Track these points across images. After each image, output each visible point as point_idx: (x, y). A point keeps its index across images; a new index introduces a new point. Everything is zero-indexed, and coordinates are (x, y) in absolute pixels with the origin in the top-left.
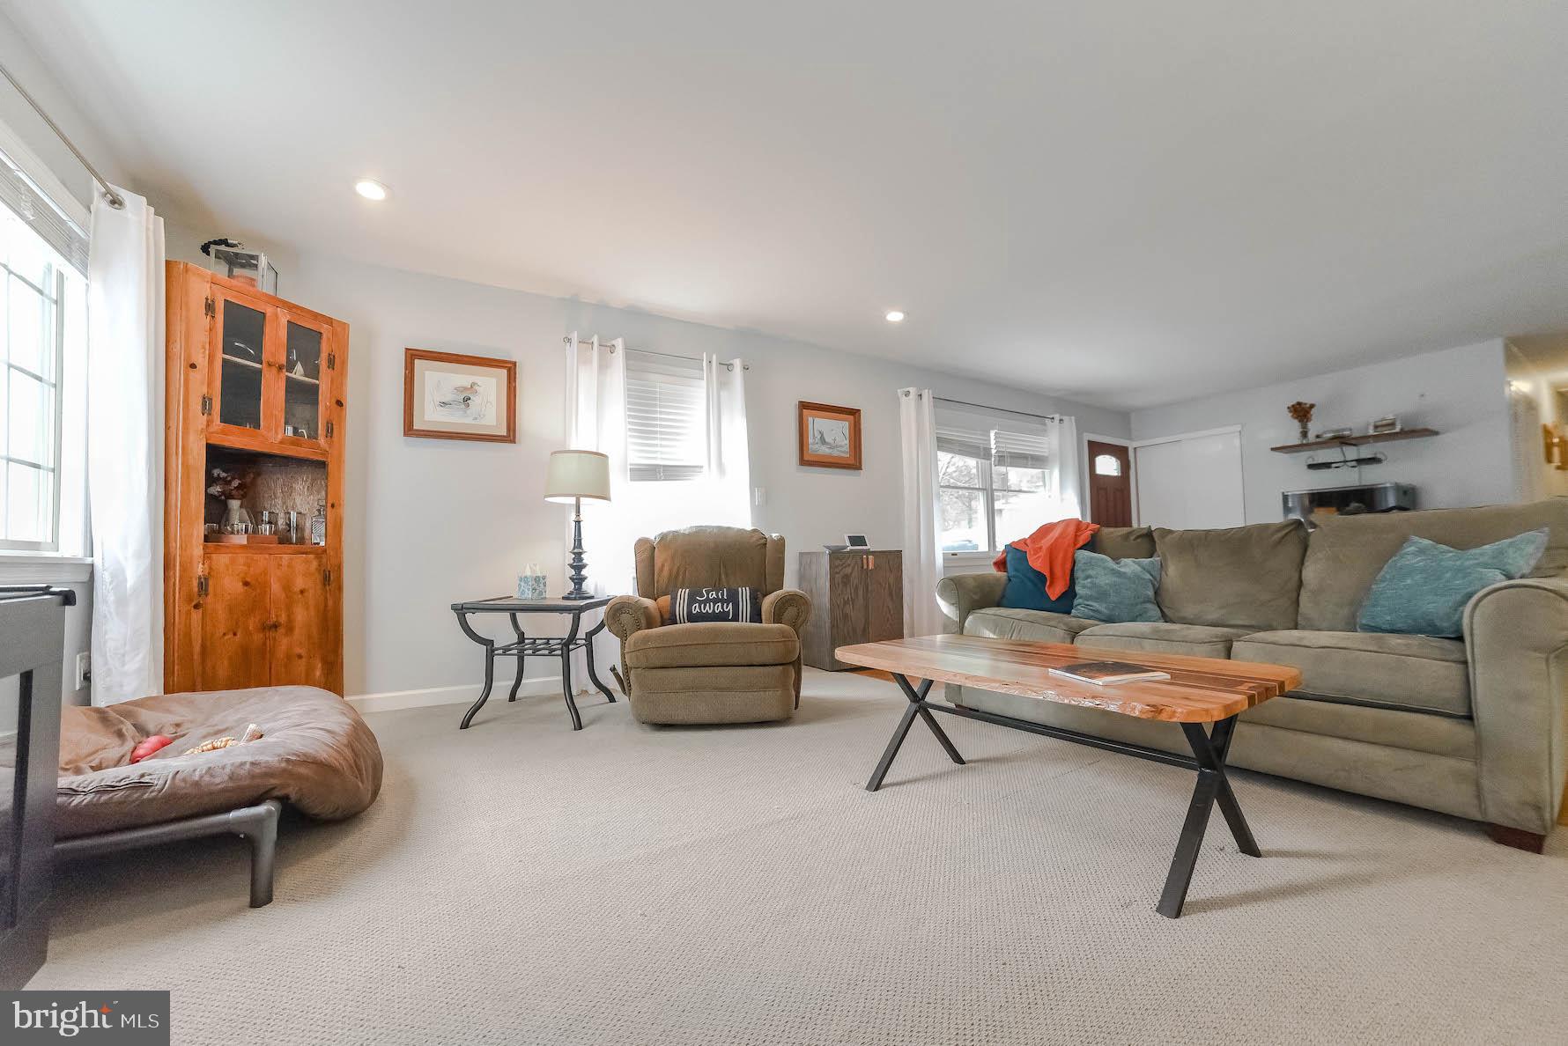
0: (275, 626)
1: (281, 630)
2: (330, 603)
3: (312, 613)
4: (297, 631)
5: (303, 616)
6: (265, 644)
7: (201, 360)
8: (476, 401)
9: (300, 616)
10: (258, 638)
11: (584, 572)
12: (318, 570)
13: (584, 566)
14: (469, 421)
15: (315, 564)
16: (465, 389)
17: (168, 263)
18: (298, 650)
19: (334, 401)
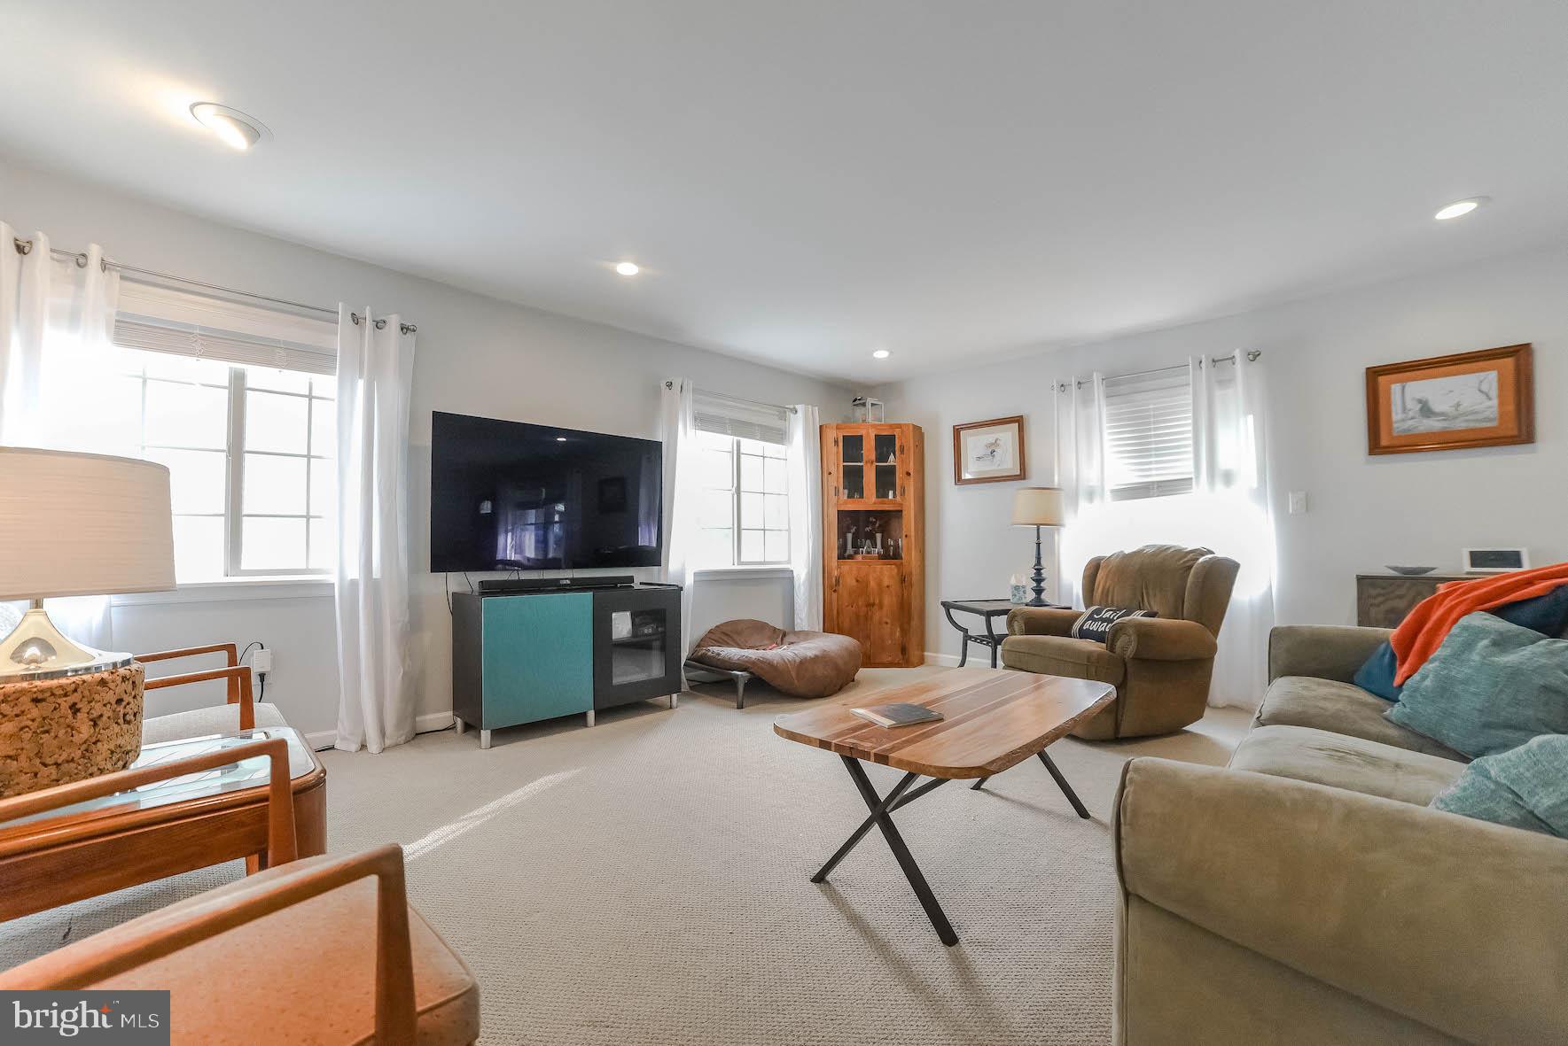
0: (873, 605)
1: (876, 607)
2: (905, 595)
3: (894, 599)
4: (885, 609)
5: (889, 601)
6: (867, 612)
7: (833, 469)
8: (999, 451)
9: (887, 600)
10: (864, 609)
11: (1042, 585)
12: (898, 574)
13: (1043, 580)
14: (995, 467)
15: (896, 571)
16: (992, 444)
17: (821, 427)
18: (885, 619)
19: (904, 473)
